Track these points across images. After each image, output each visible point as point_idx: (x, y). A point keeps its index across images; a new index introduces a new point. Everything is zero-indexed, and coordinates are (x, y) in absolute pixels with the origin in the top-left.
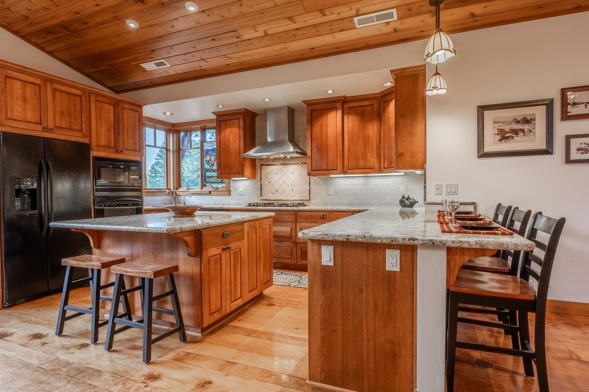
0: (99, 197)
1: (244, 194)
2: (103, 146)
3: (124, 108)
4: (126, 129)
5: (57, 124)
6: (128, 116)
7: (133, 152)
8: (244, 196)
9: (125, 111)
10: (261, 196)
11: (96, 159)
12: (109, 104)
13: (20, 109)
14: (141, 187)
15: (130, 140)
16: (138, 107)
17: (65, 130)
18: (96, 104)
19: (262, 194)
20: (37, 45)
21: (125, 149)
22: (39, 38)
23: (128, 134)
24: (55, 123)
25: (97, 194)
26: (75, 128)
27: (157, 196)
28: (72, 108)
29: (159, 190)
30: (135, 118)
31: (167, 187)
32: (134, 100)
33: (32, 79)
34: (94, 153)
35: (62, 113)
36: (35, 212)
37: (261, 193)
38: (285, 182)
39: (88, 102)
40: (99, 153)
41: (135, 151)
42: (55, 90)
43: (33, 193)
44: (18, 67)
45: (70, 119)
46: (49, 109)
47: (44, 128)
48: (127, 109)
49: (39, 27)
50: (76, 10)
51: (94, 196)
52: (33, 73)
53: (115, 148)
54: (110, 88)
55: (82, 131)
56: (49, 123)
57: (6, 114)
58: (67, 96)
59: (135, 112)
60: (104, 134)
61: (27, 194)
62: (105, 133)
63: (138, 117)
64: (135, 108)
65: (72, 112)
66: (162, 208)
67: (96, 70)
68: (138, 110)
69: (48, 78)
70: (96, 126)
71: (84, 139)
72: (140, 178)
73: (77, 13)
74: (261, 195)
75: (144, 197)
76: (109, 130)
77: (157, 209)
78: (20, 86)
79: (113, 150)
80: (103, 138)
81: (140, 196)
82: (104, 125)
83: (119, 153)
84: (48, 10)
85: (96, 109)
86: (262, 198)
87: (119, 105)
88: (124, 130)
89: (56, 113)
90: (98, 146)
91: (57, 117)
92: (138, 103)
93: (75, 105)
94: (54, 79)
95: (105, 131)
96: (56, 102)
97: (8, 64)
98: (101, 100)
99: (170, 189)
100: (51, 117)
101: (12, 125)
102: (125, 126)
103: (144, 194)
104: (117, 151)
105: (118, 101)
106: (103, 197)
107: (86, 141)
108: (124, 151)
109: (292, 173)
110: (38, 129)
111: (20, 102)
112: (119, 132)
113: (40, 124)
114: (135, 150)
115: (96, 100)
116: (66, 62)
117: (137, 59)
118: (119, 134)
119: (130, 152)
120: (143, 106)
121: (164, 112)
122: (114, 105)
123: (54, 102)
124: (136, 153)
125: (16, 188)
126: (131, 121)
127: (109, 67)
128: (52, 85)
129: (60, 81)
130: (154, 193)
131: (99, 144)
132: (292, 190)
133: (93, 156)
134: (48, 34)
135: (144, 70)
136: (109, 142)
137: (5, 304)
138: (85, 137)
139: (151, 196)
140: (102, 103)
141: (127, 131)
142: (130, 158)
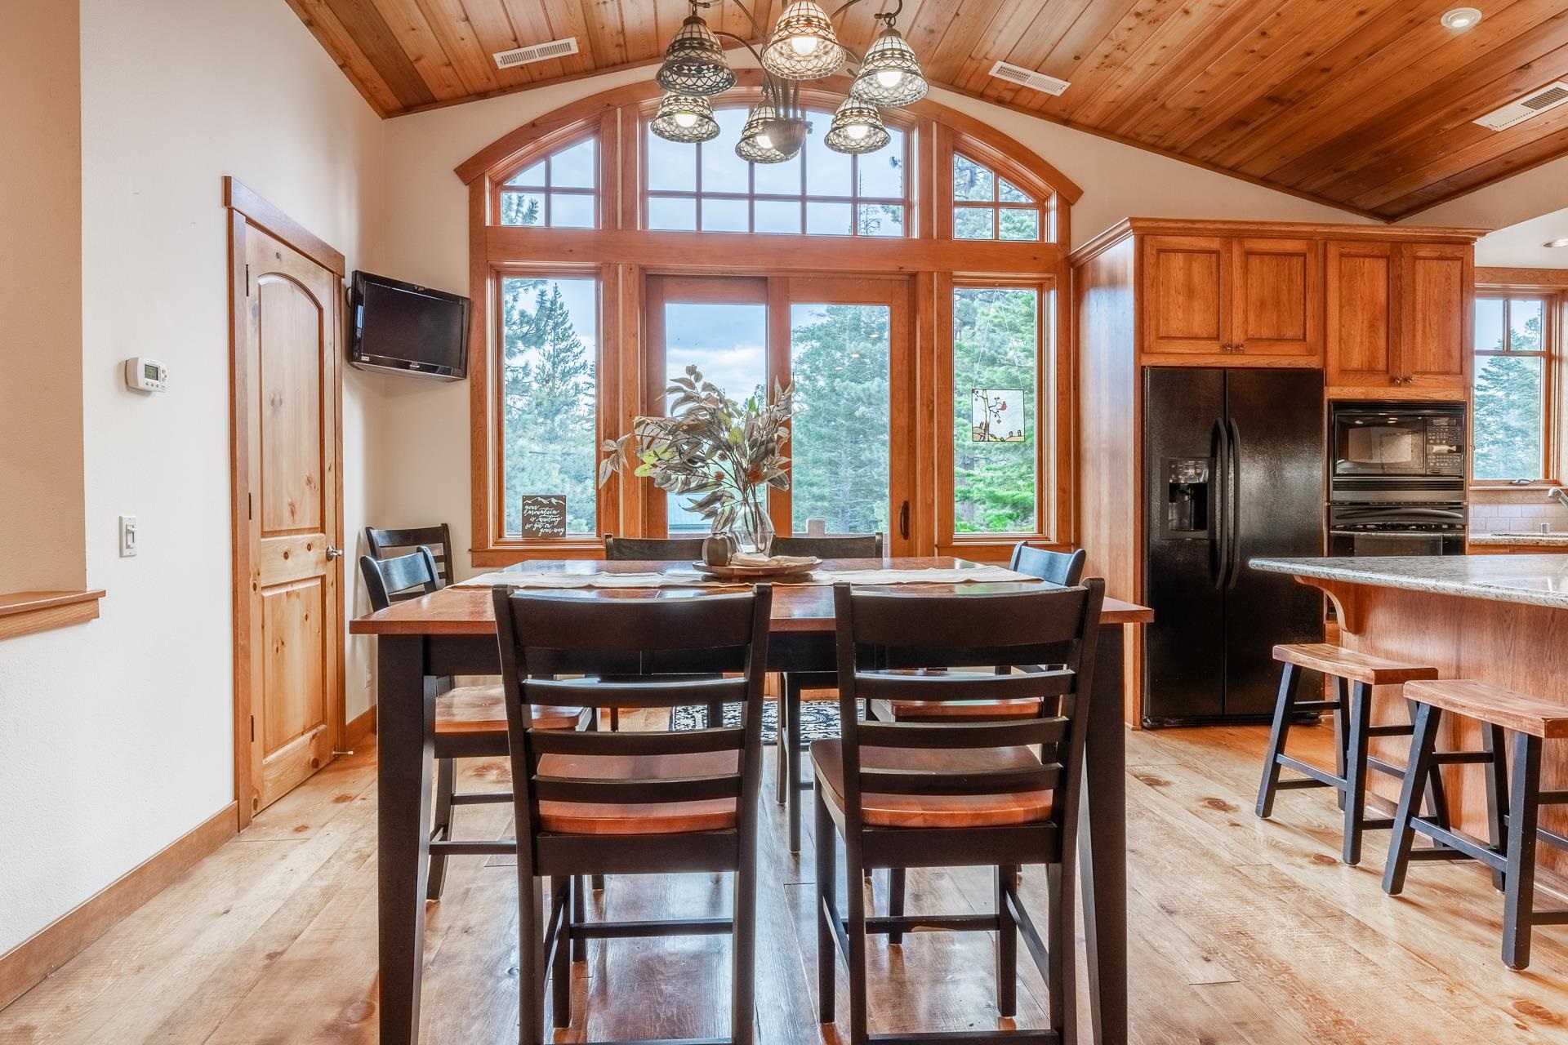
0: (1342, 503)
2: (1356, 371)
3: (1417, 258)
4: (1419, 316)
5: (1250, 333)
6: (1429, 278)
7: (1441, 377)
9: (1420, 265)
11: (1339, 405)
12: (1371, 257)
13: (1180, 314)
14: (1461, 477)
15: (1433, 346)
16: (1459, 245)
17: (1268, 343)
18: (1340, 265)
20: (1206, 162)
21: (1416, 373)
22: (1215, 146)
23: (1428, 328)
24: (1246, 332)
25: (1337, 495)
26: (1289, 334)
27: (1510, 502)
28: (1284, 287)
29: (1516, 484)
30: (1448, 278)
31: (1547, 476)
32: (1448, 228)
33: (1203, 243)
34: (1333, 392)
35: (1262, 304)
36: (1202, 534)
39: (1321, 265)
40: (1346, 390)
41: (1448, 373)
42: (1249, 254)
43: (1200, 493)
44: (1180, 225)
45: (1279, 316)
46: (1235, 303)
47: (1224, 347)
48: (1425, 258)
49: (1219, 119)
50: (1305, 48)
51: (1328, 501)
52: (1207, 229)
53: (1387, 371)
54: (1374, 213)
55: (1304, 339)
56: (1235, 333)
57: (1157, 330)
58: (1274, 262)
59: (1450, 263)
60: (1358, 339)
61: (1188, 494)
62: (1362, 335)
63: (1459, 274)
64: (1448, 250)
65: (1284, 296)
66: (1532, 540)
67: (1340, 174)
68: (1459, 254)
69: (1235, 230)
70: (1340, 321)
71: (1309, 359)
72: (1461, 449)
73: (1308, 54)
75: (1471, 508)
76: (1372, 326)
77: (1513, 543)
78: (1181, 264)
79: (1383, 378)
80: (1357, 349)
81: (1459, 503)
82: (1360, 314)
83: (1399, 385)
84: (1242, 74)
85: (1341, 277)
87: (1401, 252)
88: (1414, 319)
89: (1249, 308)
90: (1344, 372)
91: (1252, 318)
92: (1458, 233)
93: (1290, 280)
94: (1248, 230)
95: (1362, 330)
96: (1249, 281)
97: (1162, 224)
98: (1353, 251)
99: (1557, 483)
100: (1238, 318)
101: (1167, 350)
102: (1419, 307)
103: (1471, 498)
104: (1393, 381)
105: (1401, 243)
106: (1352, 504)
107: (1314, 363)
108: (1414, 377)
110: (1213, 352)
111: (1181, 299)
112: (1401, 327)
113: (1217, 338)
114: (1447, 369)
115: (1342, 255)
116: (1265, 181)
117: (1466, 109)
118: (1399, 332)
119: (1430, 379)
120: (1475, 240)
121: (1549, 240)
122: (1388, 258)
123: (1246, 283)
124: (1449, 378)
125: (1171, 481)
126: (1436, 291)
127: (1376, 159)
128: (1241, 244)
129: (1260, 231)
130: (1497, 493)
131: (1345, 367)
133: (1329, 400)
134: (1233, 129)
135: (1489, 134)
136: (1373, 358)
137: (1145, 720)
138: (1311, 353)
139: (1490, 503)
140: (1357, 259)
141: (1424, 320)
142: (1430, 395)
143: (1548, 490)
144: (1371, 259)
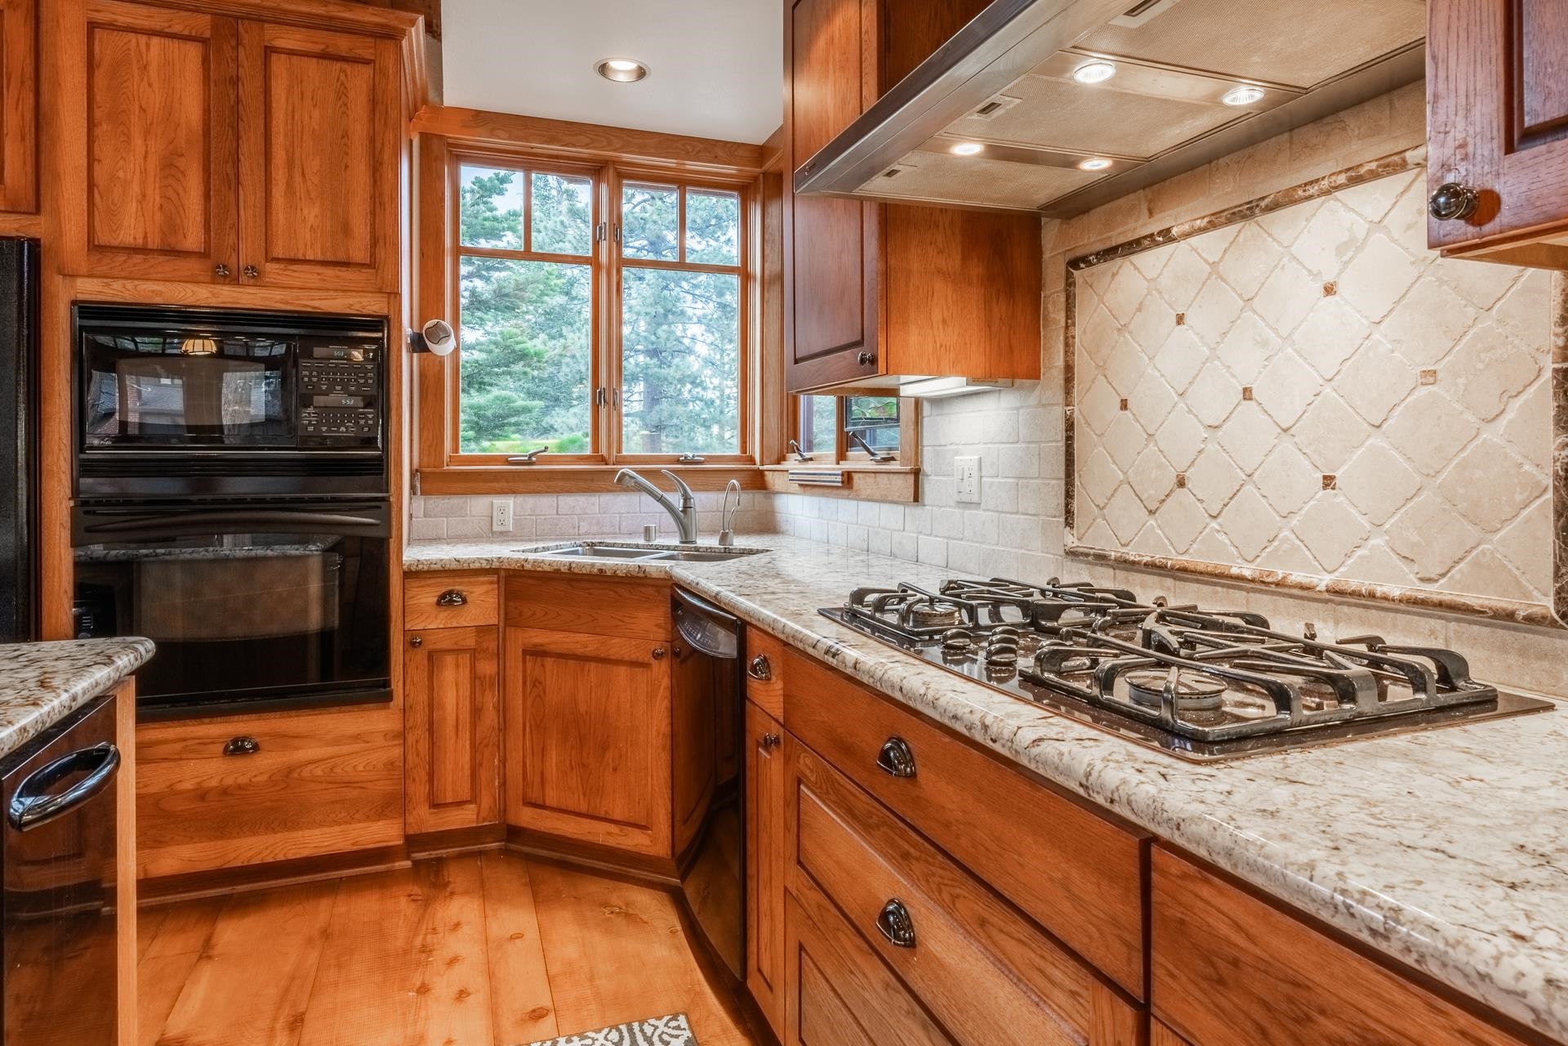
1: (975, 499)
2: (133, 250)
3: (271, 49)
4: (279, 156)
6: (300, 89)
7: (329, 272)
8: (980, 513)
9: (279, 64)
10: (1069, 523)
12: (172, 36)
15: (311, 214)
16: (366, 38)
18: (91, 44)
19: (1075, 506)
21: (277, 260)
23: (298, 179)
31: (744, 450)
34: (77, 287)
37: (1069, 495)
38: (1247, 393)
40: (117, 285)
41: (346, 264)
48: (291, 53)
53: (205, 253)
59: (345, 66)
60: (135, 188)
62: (144, 183)
63: (370, 92)
64: (345, 44)
68: (367, 54)
70: (89, 150)
74: (1069, 512)
76: (170, 166)
79: (193, 266)
80: (133, 206)
82: (138, 141)
85: (91, 69)
86: (1071, 540)
87: (237, 35)
88: (267, 161)
90: (96, 248)
95: (143, 172)
98: (123, 20)
99: (752, 460)
102: (279, 140)
105: (238, 18)
107: (37, 227)
108: (270, 267)
109: (1329, 290)
112: (237, 175)
114: (341, 257)
115: (94, 25)
118: (233, 183)
119: (308, 273)
120: (403, 32)
121: (599, 59)
124: (348, 274)
126: (316, 113)
131: (103, 237)
132: (1328, 481)
133: (66, 302)
136: (172, 225)
140: (132, 36)
141: (290, 164)
142: (316, 303)
143: (614, 472)
144: (167, 42)
